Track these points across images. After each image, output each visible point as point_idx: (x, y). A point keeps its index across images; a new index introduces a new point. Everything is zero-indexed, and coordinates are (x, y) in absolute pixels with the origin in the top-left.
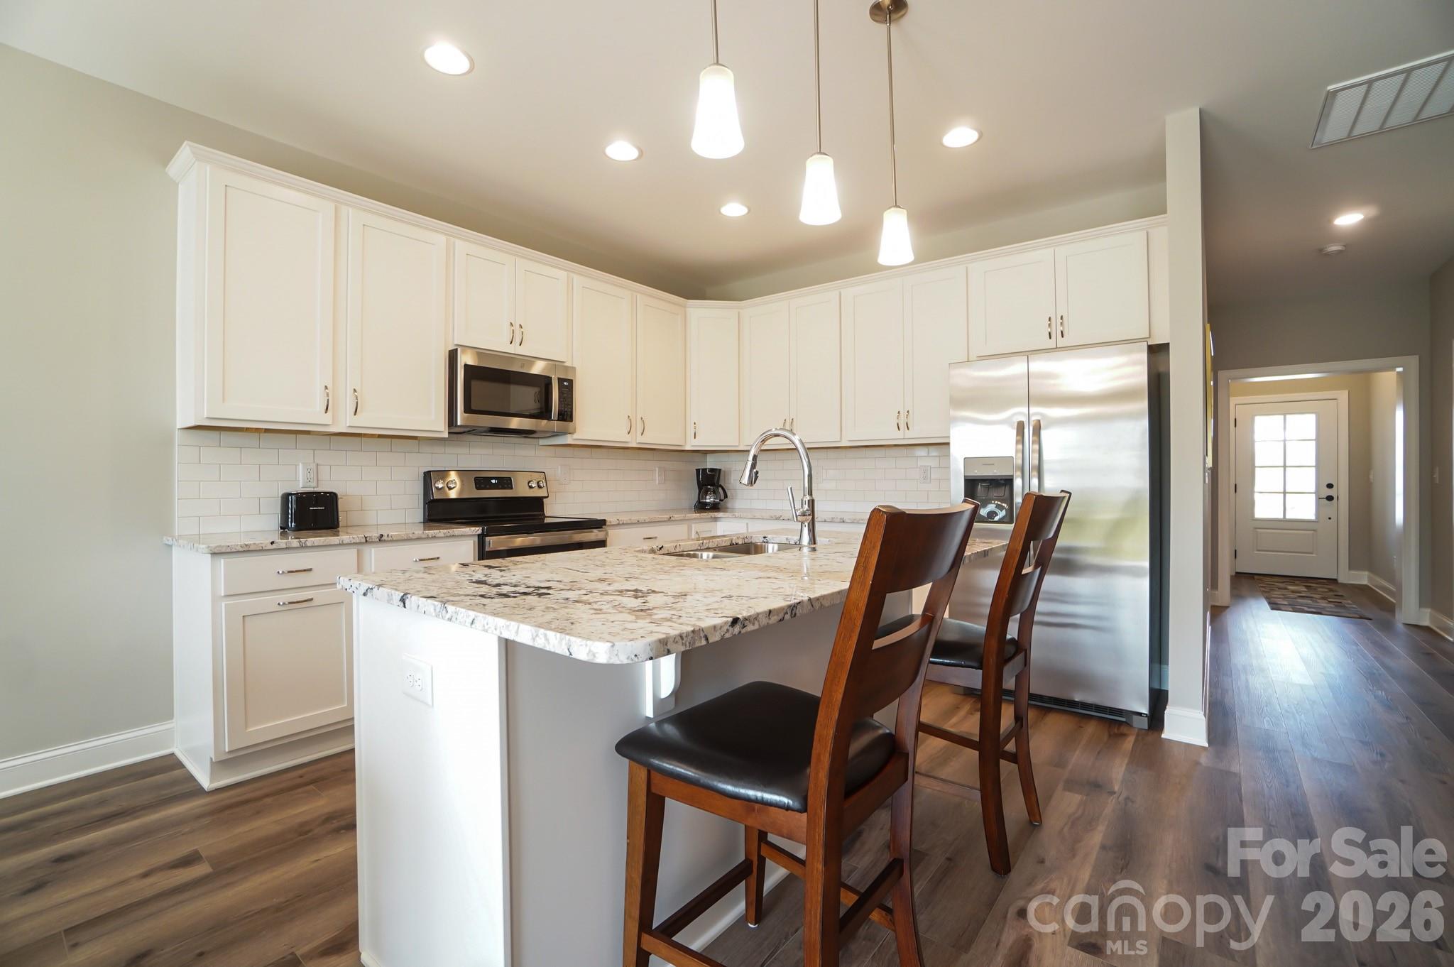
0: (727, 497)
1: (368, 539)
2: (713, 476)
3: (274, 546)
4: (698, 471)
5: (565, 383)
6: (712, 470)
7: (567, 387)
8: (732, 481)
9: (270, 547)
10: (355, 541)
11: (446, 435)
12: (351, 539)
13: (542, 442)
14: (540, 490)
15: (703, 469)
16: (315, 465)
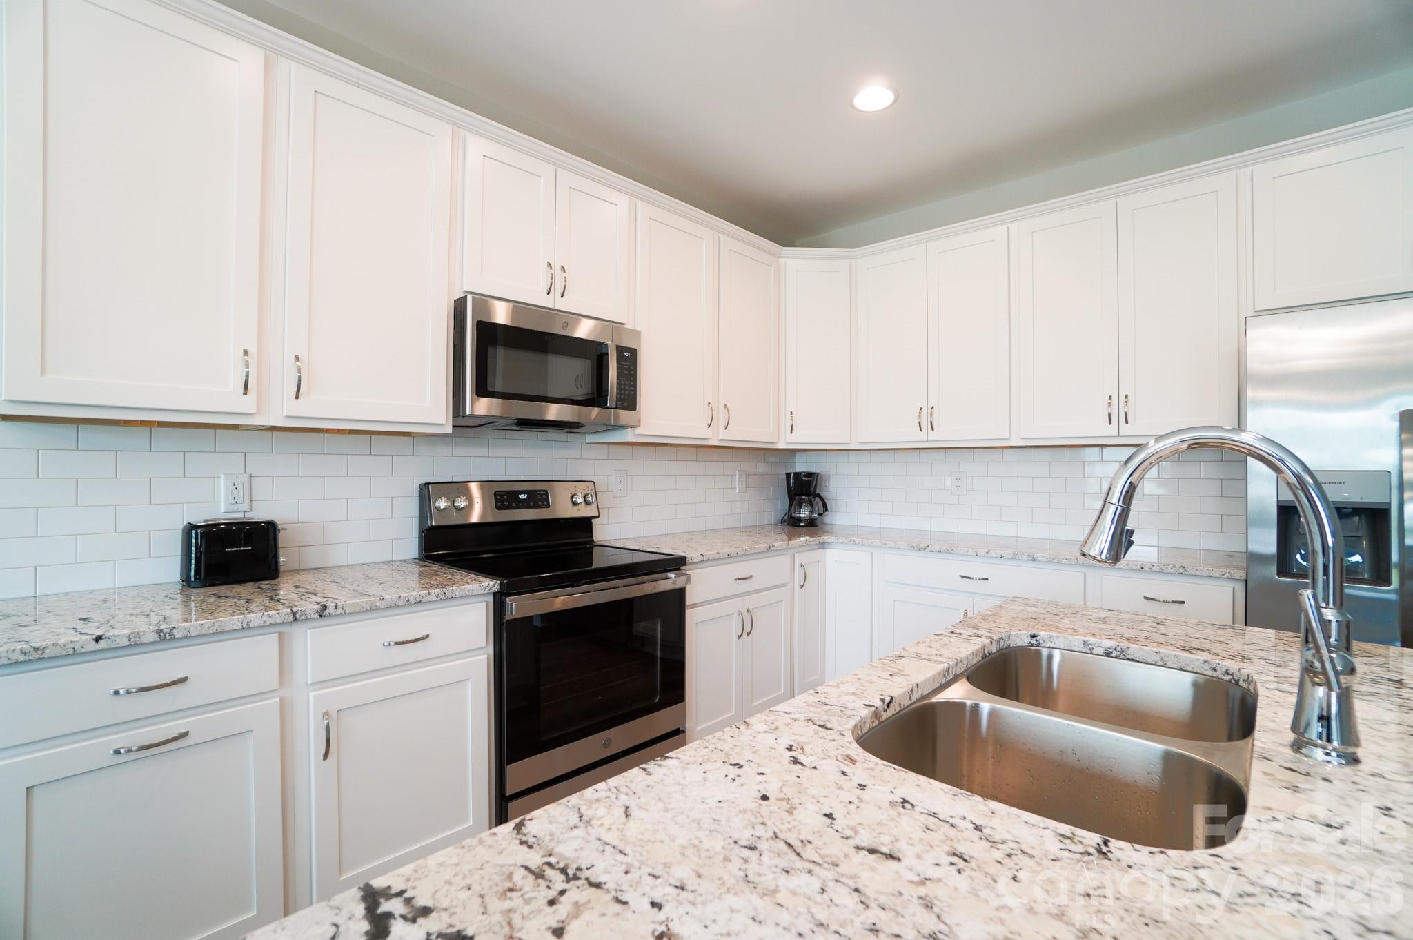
0: (827, 510)
1: (298, 616)
2: (809, 483)
3: (102, 644)
4: (788, 475)
5: (626, 354)
6: (809, 475)
7: (629, 359)
8: (831, 489)
9: (93, 646)
10: (272, 621)
11: (449, 430)
12: (265, 618)
13: (590, 438)
14: (589, 507)
15: (794, 473)
16: (247, 476)
